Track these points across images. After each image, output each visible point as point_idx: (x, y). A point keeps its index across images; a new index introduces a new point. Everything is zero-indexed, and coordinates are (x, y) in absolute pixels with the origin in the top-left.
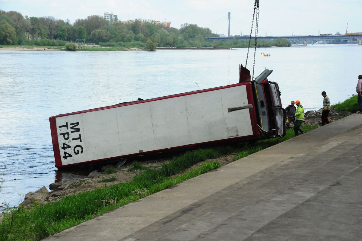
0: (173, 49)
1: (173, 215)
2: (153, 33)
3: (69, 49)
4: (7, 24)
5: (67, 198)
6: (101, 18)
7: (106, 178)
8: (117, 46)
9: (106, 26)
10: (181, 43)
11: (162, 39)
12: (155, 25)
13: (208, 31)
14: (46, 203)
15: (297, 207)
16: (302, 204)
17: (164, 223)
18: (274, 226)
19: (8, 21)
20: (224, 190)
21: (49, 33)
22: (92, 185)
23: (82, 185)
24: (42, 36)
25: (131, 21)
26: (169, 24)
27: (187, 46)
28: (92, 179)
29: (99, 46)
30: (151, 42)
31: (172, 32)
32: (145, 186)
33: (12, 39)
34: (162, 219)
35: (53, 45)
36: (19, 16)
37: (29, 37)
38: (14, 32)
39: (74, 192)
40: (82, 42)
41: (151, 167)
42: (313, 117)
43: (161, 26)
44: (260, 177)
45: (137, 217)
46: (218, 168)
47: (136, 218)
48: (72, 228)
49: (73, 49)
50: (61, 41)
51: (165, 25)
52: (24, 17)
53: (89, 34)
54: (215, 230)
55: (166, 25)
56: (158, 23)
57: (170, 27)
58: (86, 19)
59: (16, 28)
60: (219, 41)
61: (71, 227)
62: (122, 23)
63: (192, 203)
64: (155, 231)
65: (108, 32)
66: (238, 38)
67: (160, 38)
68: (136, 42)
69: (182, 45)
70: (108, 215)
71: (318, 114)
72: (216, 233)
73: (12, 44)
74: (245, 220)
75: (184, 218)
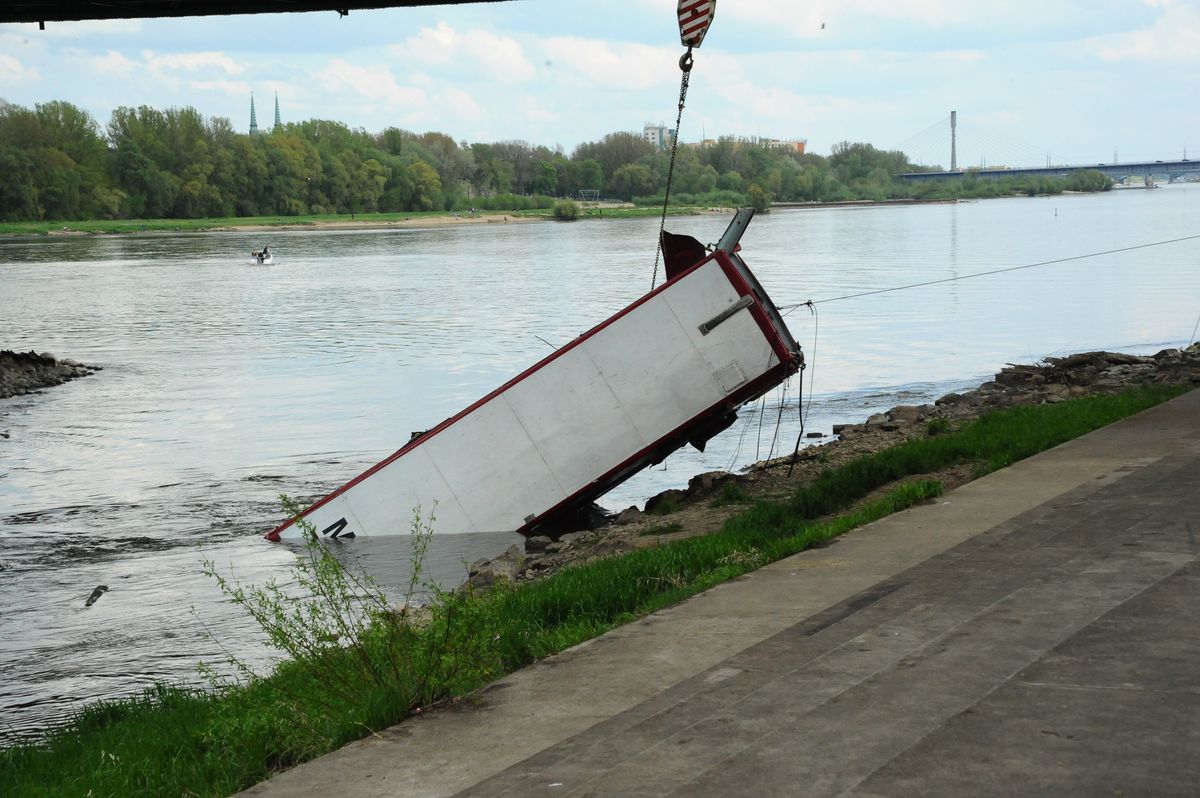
0: (812, 206)
1: (828, 613)
2: (763, 169)
3: (563, 216)
4: (422, 164)
5: (568, 573)
6: (636, 138)
7: (658, 525)
8: (675, 204)
9: (648, 157)
10: (833, 189)
11: (785, 182)
12: (767, 149)
13: (899, 159)
14: (520, 583)
15: (1154, 590)
16: (1167, 582)
17: (809, 633)
18: (1097, 636)
19: (422, 156)
20: (953, 550)
21: (516, 180)
22: (625, 541)
23: (603, 541)
24: (498, 189)
25: (708, 141)
26: (801, 145)
27: (847, 198)
28: (626, 528)
29: (631, 205)
30: (760, 190)
31: (810, 165)
32: (755, 543)
33: (431, 198)
34: (802, 623)
35: (525, 207)
36: (447, 143)
37: (470, 190)
38: (437, 181)
39: (585, 558)
40: (591, 197)
41: (766, 496)
42: (1176, 364)
43: (783, 151)
44: (1046, 517)
45: (741, 617)
46: (936, 496)
47: (736, 619)
48: (584, 644)
49: (570, 214)
50: (545, 197)
51: (792, 148)
52: (459, 146)
53: (608, 176)
54: (943, 647)
55: (796, 148)
56: (776, 145)
57: (805, 152)
58: (600, 143)
59: (440, 170)
60: (929, 183)
61: (583, 640)
62: (688, 148)
63: (873, 584)
64: (785, 652)
65: (655, 171)
66: (975, 173)
67: (780, 179)
68: (723, 193)
69: (834, 195)
70: (668, 613)
71: (1189, 357)
72: (944, 654)
73: (432, 210)
74: (1017, 622)
75: (855, 618)
